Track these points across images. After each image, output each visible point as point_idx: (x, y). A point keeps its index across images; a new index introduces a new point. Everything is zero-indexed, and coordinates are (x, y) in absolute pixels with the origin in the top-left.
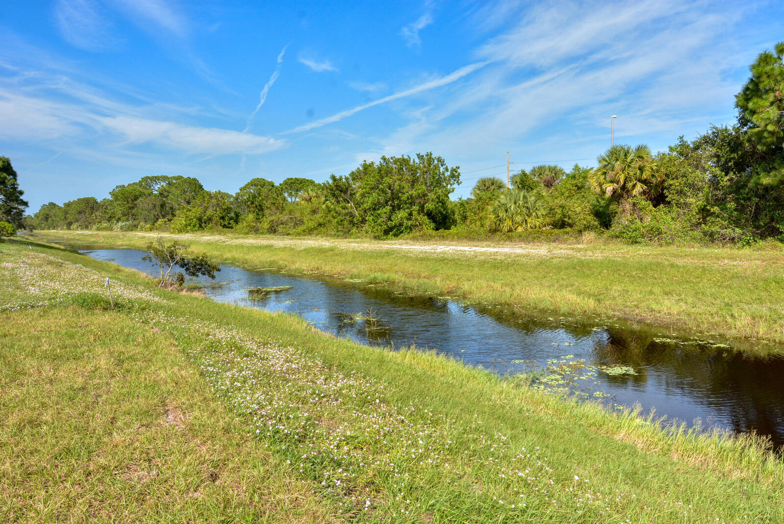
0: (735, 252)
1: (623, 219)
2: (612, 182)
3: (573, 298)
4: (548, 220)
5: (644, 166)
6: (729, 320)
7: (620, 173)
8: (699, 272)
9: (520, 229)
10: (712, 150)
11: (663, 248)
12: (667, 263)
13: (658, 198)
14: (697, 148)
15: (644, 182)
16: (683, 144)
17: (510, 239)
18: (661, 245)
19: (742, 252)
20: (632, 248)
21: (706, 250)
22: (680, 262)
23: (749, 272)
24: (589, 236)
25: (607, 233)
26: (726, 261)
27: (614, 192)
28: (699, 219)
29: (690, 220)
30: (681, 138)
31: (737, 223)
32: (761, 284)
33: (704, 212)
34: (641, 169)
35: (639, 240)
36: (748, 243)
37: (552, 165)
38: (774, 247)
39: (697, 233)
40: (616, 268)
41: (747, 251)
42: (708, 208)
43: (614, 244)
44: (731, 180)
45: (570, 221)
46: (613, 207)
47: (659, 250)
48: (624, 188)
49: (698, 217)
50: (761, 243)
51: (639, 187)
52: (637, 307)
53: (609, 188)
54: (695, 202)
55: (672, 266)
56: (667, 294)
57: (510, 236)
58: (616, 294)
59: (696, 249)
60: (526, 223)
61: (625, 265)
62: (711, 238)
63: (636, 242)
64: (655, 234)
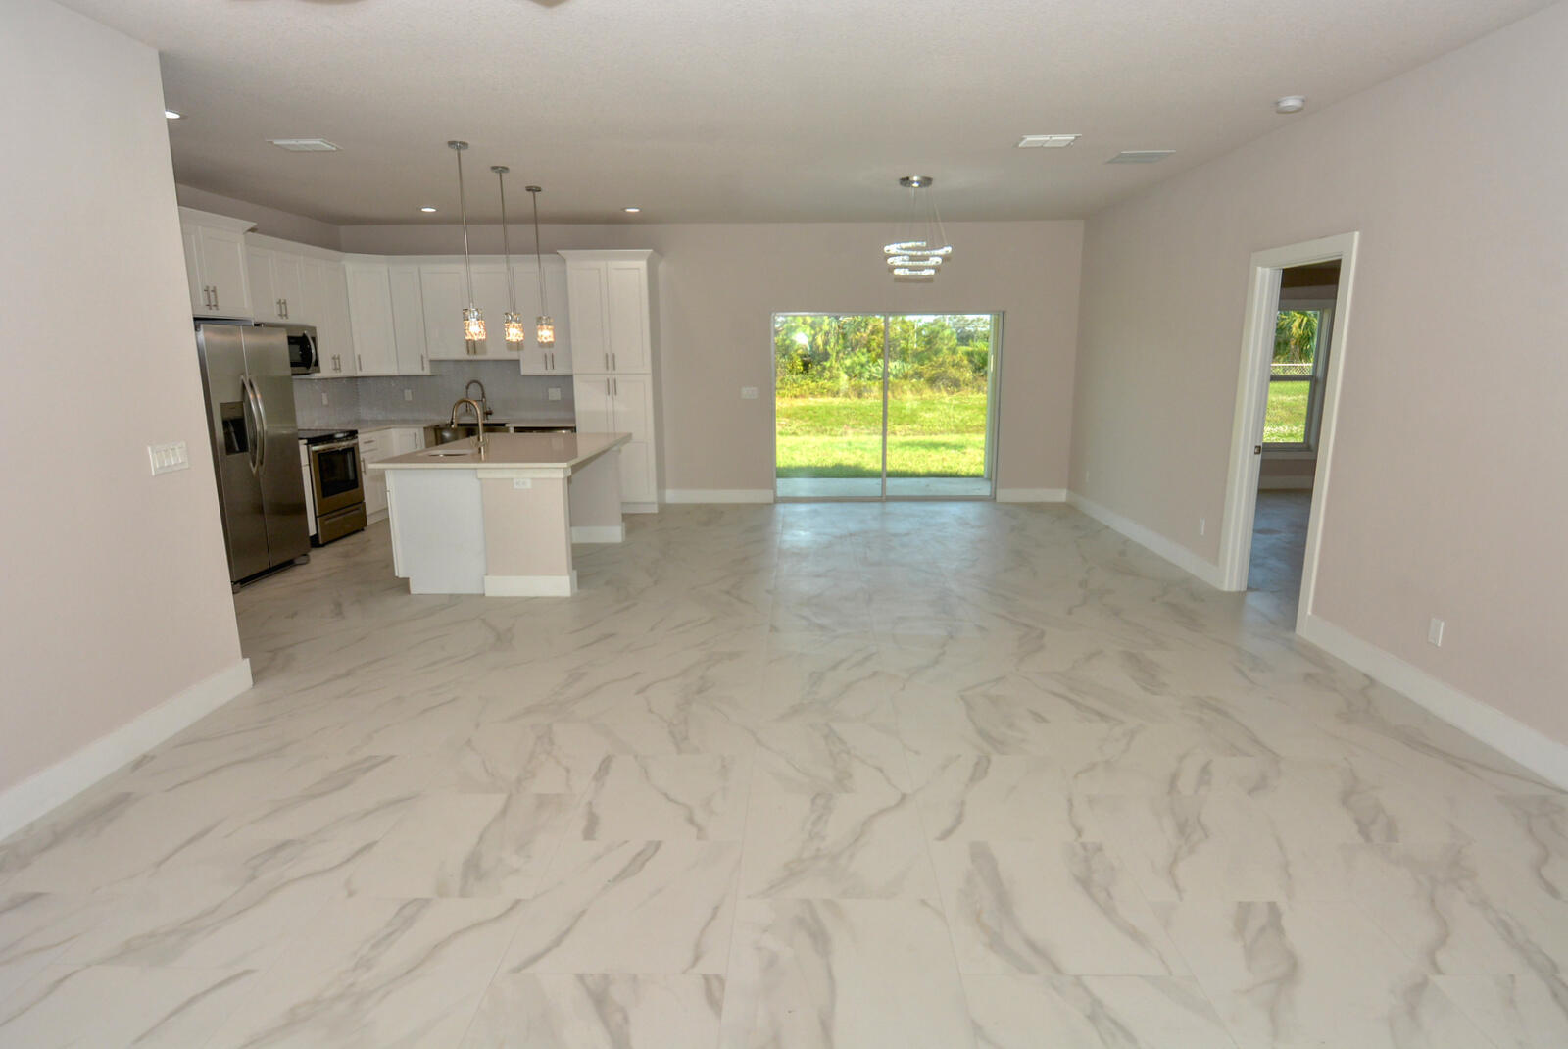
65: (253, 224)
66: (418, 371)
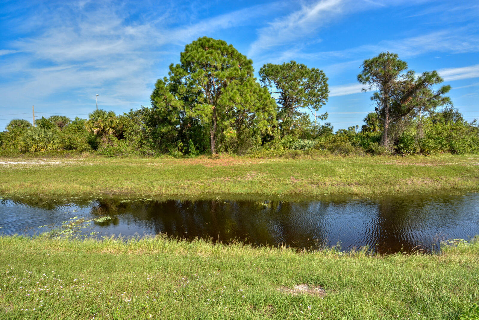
0: (153, 160)
1: (104, 145)
2: (97, 127)
3: (77, 186)
4: (61, 145)
5: (113, 121)
6: (152, 188)
7: (101, 123)
8: (139, 169)
9: (43, 150)
10: (142, 116)
11: (124, 159)
12: (125, 166)
13: (120, 136)
14: (136, 115)
15: (113, 128)
17: (36, 156)
18: (122, 158)
19: (156, 159)
20: (108, 159)
21: (142, 159)
23: (158, 168)
24: (86, 154)
25: (96, 153)
26: (150, 164)
27: (98, 132)
28: (138, 146)
29: (134, 146)
31: (153, 148)
32: (163, 172)
33: (141, 143)
34: (111, 122)
35: (112, 155)
36: (158, 156)
37: (63, 116)
38: (167, 157)
39: (138, 152)
40: (101, 170)
41: (158, 159)
42: (142, 141)
43: (100, 157)
44: (150, 130)
45: (75, 146)
46: (98, 139)
47: (122, 160)
48: (103, 130)
49: (138, 145)
50: (163, 156)
51: (111, 131)
52: (112, 187)
53: (96, 130)
54: (136, 138)
55: (127, 167)
56: (125, 180)
57: (36, 154)
58: (101, 182)
59: (138, 159)
60: (47, 147)
61: (106, 168)
62: (144, 154)
63: (111, 157)
64: (119, 153)
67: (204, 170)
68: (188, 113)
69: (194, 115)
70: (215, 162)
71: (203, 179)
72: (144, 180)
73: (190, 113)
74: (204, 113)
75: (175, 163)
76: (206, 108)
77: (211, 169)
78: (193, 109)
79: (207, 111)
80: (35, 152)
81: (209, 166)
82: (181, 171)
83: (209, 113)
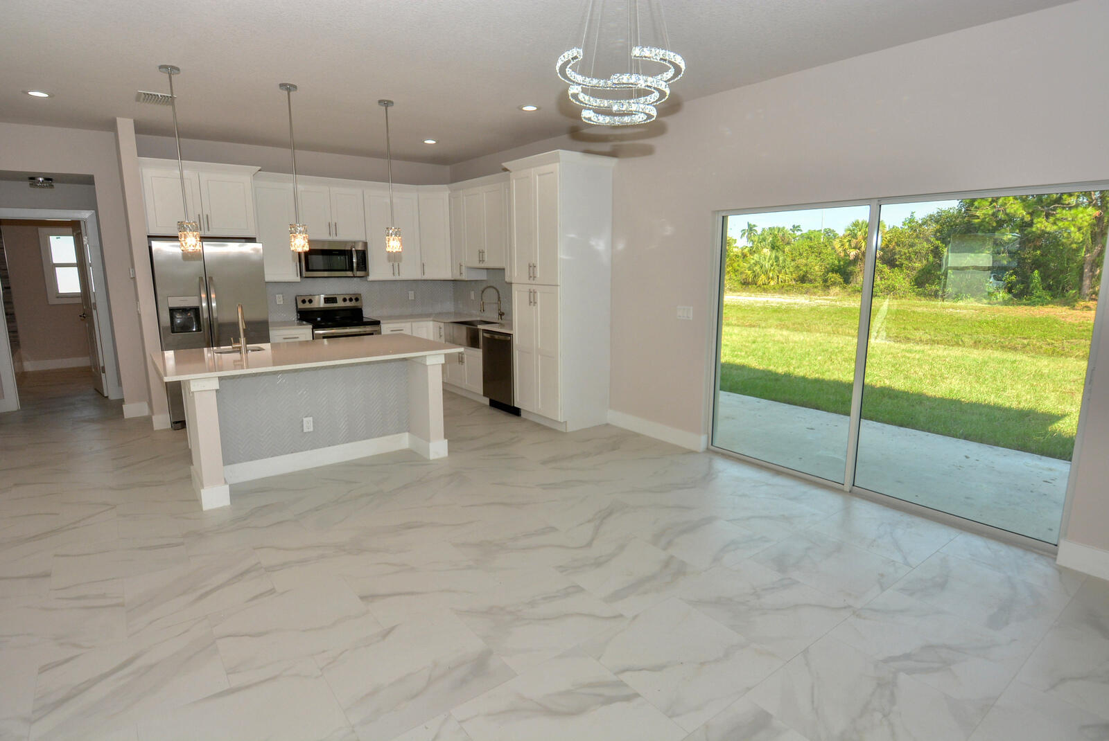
0: (954, 304)
2: (855, 248)
4: (794, 275)
7: (862, 241)
8: (934, 316)
9: (772, 283)
10: (935, 227)
11: (900, 300)
12: (909, 310)
14: (925, 223)
16: (911, 220)
17: (765, 290)
19: (959, 303)
22: (919, 310)
23: (968, 317)
24: (835, 290)
25: (850, 288)
26: (951, 310)
27: (856, 256)
30: (912, 213)
31: (953, 284)
32: (977, 324)
36: (961, 299)
39: (921, 290)
42: (933, 271)
45: (812, 277)
46: (851, 268)
48: (863, 253)
53: (853, 253)
54: (920, 266)
55: (914, 312)
56: (915, 329)
57: (764, 289)
59: (923, 301)
60: (778, 279)
63: (878, 296)
64: (892, 290)
65: (260, 168)
66: (458, 277)
67: (1056, 325)
68: (1039, 225)
69: (1051, 228)
70: (1084, 315)
71: (1052, 339)
72: (945, 332)
73: (1042, 224)
74: (1074, 225)
75: (999, 311)
76: (1080, 215)
77: (1073, 325)
78: (1052, 219)
79: (1080, 221)
80: (763, 284)
81: (1070, 321)
82: (1011, 325)
83: (1086, 224)
